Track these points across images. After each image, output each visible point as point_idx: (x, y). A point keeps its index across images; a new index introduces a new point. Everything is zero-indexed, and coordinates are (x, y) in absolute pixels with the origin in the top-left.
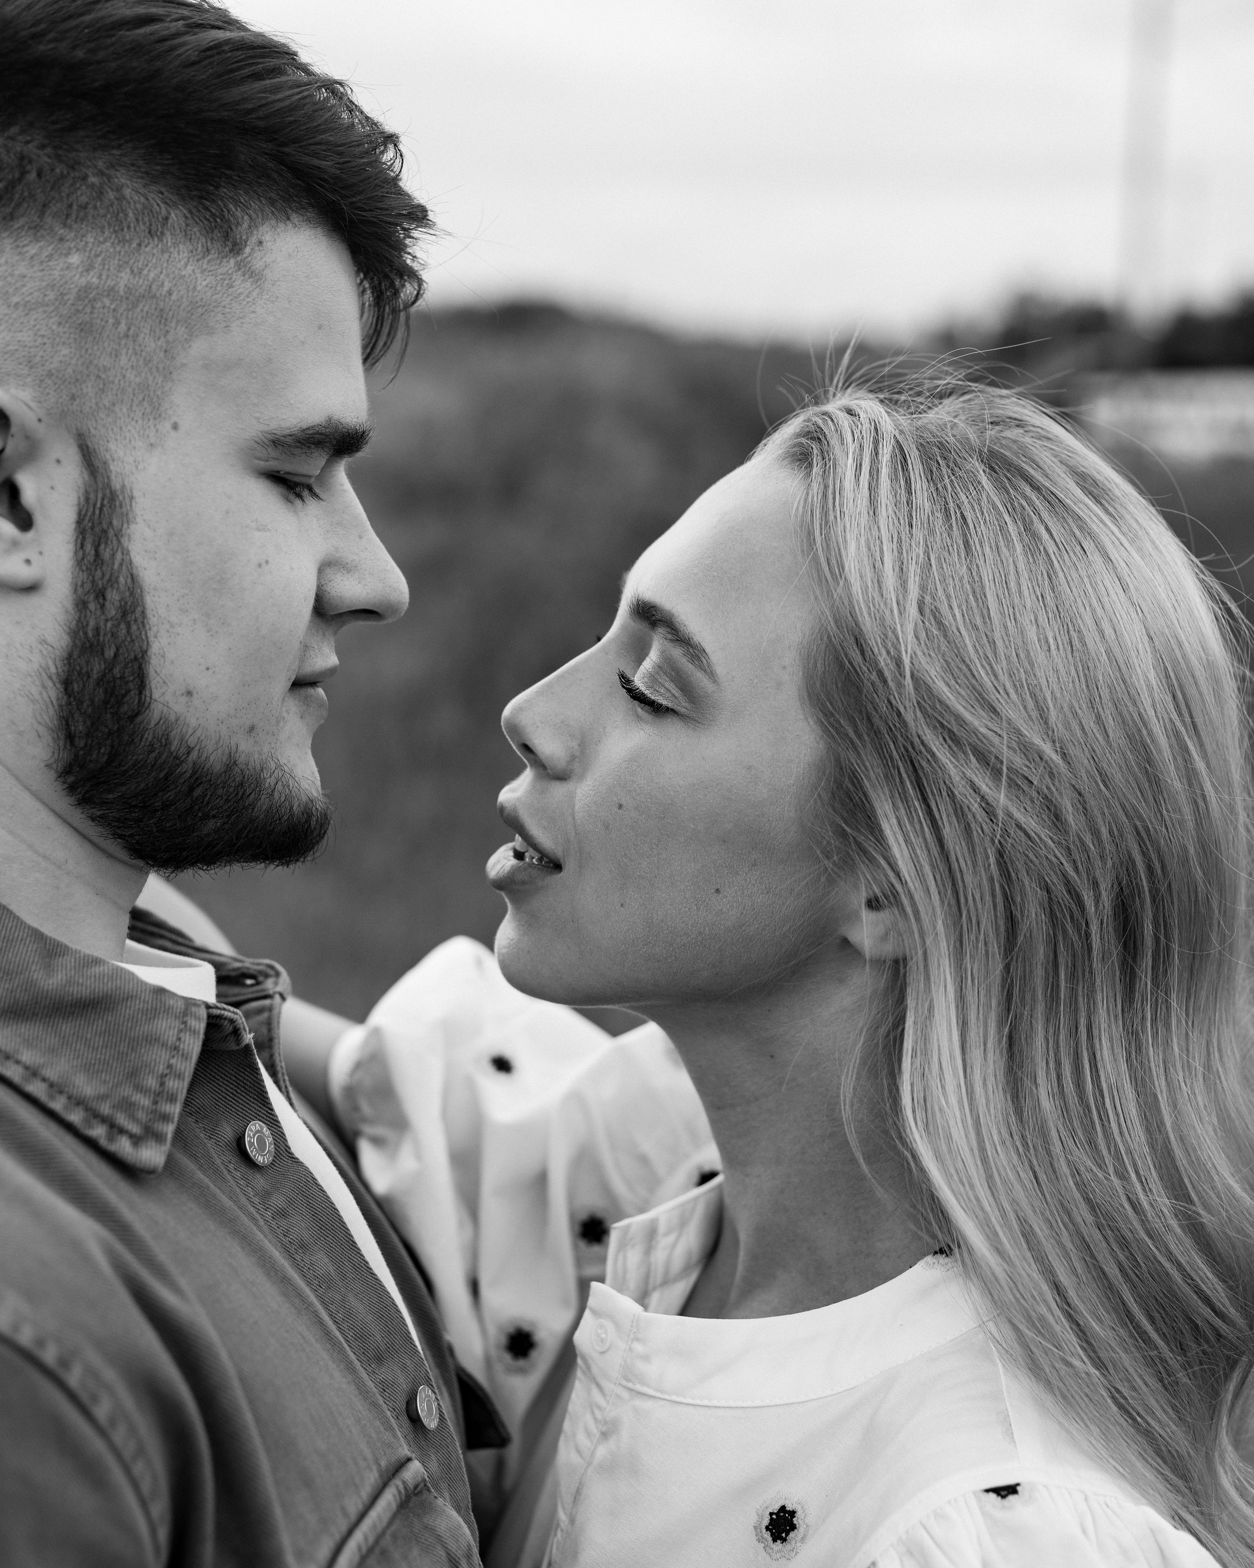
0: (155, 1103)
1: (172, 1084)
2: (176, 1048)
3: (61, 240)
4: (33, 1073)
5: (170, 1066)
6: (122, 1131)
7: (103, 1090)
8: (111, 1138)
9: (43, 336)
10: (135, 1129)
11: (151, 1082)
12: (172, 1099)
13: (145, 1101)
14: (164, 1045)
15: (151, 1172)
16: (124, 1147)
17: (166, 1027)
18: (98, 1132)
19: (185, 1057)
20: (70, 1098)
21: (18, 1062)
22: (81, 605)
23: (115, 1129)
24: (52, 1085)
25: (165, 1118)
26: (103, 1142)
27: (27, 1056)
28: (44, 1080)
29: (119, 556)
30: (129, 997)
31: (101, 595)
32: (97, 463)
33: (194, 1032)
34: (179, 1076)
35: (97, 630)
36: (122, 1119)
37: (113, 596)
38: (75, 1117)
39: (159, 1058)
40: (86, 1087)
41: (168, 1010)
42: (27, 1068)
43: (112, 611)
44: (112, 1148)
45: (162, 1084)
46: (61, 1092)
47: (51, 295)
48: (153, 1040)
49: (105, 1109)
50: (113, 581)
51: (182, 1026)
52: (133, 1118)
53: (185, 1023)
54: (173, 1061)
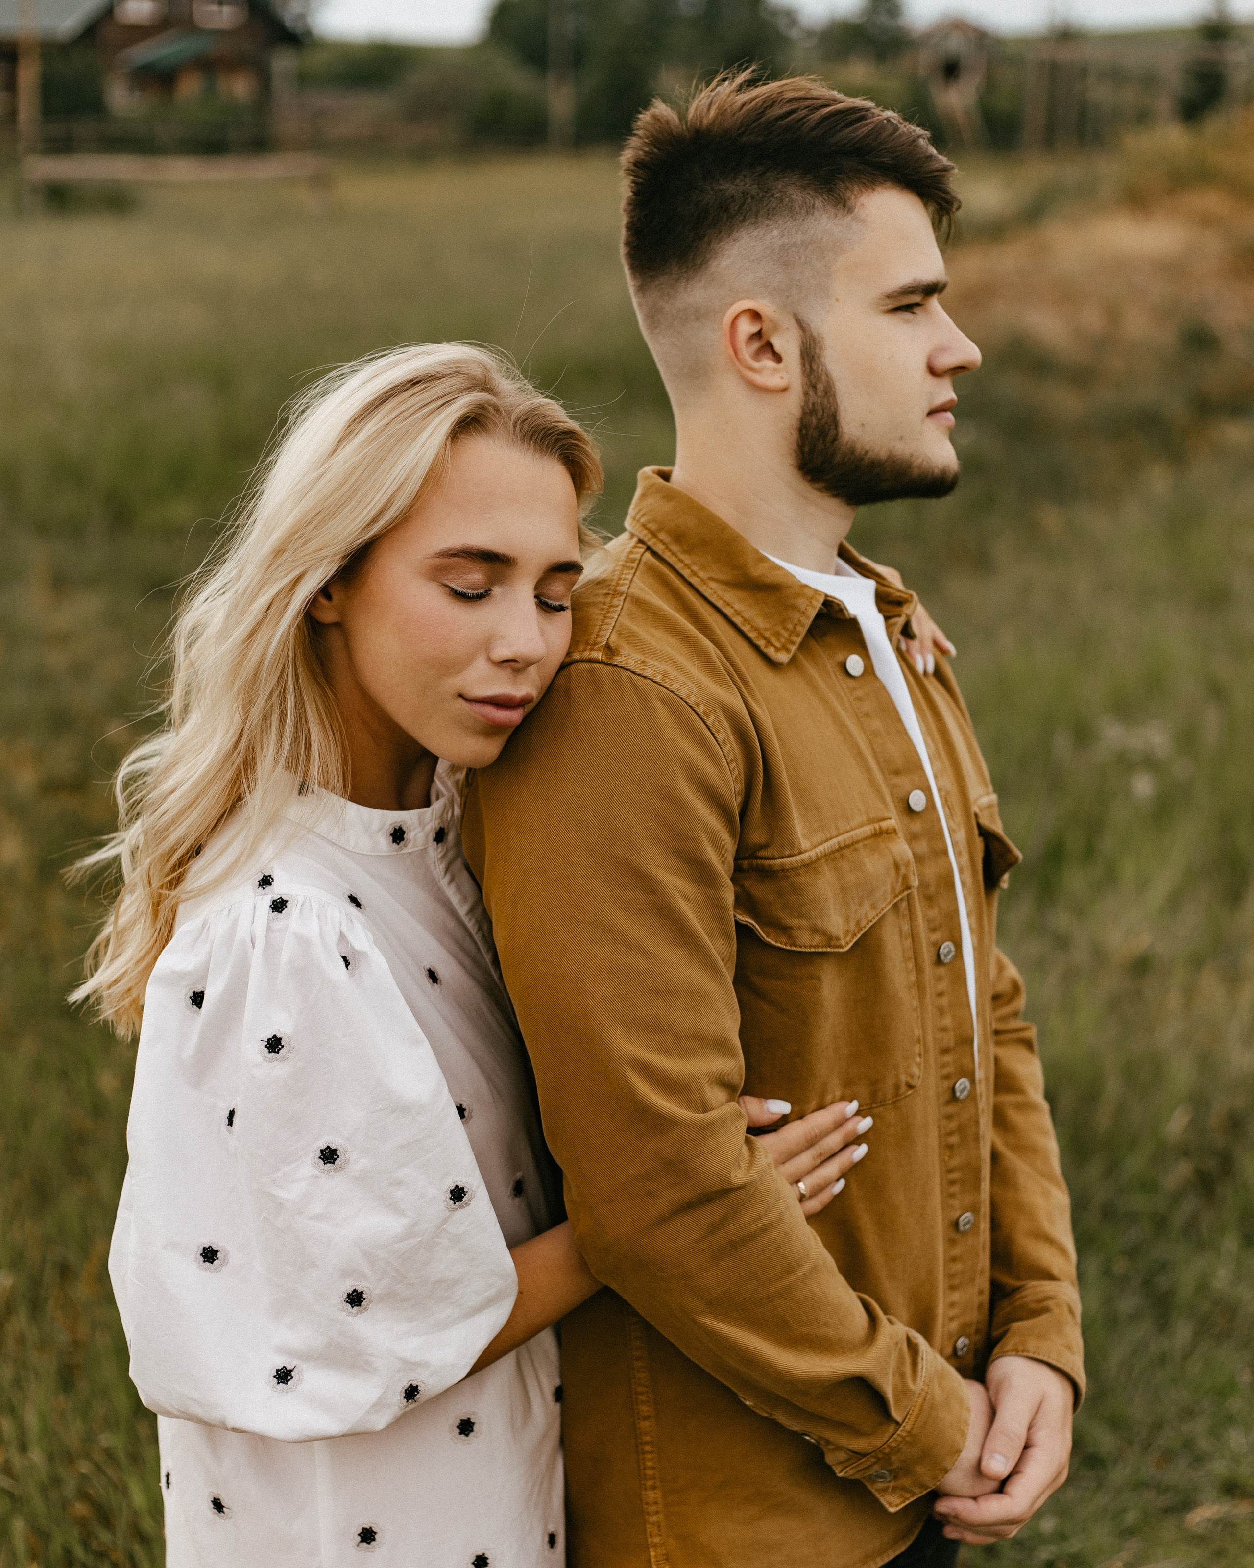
0: (790, 635)
1: (799, 628)
2: (804, 613)
3: (767, 226)
4: (738, 613)
5: (799, 621)
6: (772, 645)
7: (768, 626)
8: (766, 647)
9: (768, 272)
10: (778, 645)
11: (790, 626)
12: (798, 635)
13: (786, 634)
14: (799, 611)
15: (781, 664)
16: (771, 652)
17: (801, 603)
18: (761, 643)
19: (808, 617)
20: (752, 627)
21: (732, 607)
22: (806, 394)
23: (769, 643)
24: (745, 620)
25: (793, 643)
26: (762, 648)
27: (738, 606)
28: (742, 617)
29: (820, 368)
30: (790, 587)
31: (814, 387)
32: (804, 325)
33: (814, 607)
34: (803, 626)
35: (813, 404)
36: (773, 640)
37: (820, 387)
38: (752, 635)
39: (796, 616)
40: (761, 623)
41: (803, 595)
42: (736, 611)
43: (820, 393)
44: (766, 650)
45: (795, 628)
46: (749, 624)
47: (768, 252)
48: (795, 608)
49: (767, 634)
50: (819, 378)
51: (809, 604)
52: (779, 640)
53: (811, 602)
54: (801, 619)
